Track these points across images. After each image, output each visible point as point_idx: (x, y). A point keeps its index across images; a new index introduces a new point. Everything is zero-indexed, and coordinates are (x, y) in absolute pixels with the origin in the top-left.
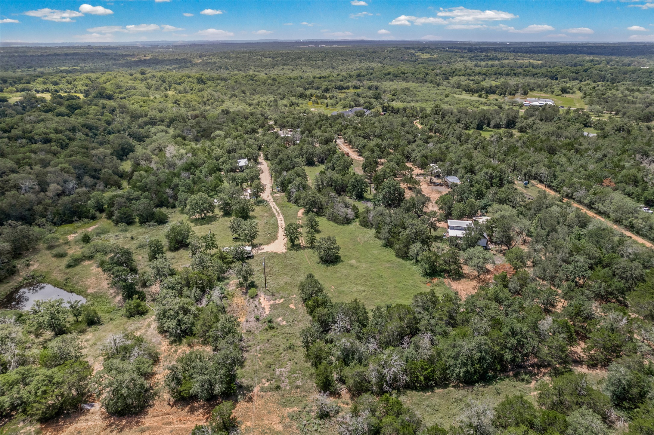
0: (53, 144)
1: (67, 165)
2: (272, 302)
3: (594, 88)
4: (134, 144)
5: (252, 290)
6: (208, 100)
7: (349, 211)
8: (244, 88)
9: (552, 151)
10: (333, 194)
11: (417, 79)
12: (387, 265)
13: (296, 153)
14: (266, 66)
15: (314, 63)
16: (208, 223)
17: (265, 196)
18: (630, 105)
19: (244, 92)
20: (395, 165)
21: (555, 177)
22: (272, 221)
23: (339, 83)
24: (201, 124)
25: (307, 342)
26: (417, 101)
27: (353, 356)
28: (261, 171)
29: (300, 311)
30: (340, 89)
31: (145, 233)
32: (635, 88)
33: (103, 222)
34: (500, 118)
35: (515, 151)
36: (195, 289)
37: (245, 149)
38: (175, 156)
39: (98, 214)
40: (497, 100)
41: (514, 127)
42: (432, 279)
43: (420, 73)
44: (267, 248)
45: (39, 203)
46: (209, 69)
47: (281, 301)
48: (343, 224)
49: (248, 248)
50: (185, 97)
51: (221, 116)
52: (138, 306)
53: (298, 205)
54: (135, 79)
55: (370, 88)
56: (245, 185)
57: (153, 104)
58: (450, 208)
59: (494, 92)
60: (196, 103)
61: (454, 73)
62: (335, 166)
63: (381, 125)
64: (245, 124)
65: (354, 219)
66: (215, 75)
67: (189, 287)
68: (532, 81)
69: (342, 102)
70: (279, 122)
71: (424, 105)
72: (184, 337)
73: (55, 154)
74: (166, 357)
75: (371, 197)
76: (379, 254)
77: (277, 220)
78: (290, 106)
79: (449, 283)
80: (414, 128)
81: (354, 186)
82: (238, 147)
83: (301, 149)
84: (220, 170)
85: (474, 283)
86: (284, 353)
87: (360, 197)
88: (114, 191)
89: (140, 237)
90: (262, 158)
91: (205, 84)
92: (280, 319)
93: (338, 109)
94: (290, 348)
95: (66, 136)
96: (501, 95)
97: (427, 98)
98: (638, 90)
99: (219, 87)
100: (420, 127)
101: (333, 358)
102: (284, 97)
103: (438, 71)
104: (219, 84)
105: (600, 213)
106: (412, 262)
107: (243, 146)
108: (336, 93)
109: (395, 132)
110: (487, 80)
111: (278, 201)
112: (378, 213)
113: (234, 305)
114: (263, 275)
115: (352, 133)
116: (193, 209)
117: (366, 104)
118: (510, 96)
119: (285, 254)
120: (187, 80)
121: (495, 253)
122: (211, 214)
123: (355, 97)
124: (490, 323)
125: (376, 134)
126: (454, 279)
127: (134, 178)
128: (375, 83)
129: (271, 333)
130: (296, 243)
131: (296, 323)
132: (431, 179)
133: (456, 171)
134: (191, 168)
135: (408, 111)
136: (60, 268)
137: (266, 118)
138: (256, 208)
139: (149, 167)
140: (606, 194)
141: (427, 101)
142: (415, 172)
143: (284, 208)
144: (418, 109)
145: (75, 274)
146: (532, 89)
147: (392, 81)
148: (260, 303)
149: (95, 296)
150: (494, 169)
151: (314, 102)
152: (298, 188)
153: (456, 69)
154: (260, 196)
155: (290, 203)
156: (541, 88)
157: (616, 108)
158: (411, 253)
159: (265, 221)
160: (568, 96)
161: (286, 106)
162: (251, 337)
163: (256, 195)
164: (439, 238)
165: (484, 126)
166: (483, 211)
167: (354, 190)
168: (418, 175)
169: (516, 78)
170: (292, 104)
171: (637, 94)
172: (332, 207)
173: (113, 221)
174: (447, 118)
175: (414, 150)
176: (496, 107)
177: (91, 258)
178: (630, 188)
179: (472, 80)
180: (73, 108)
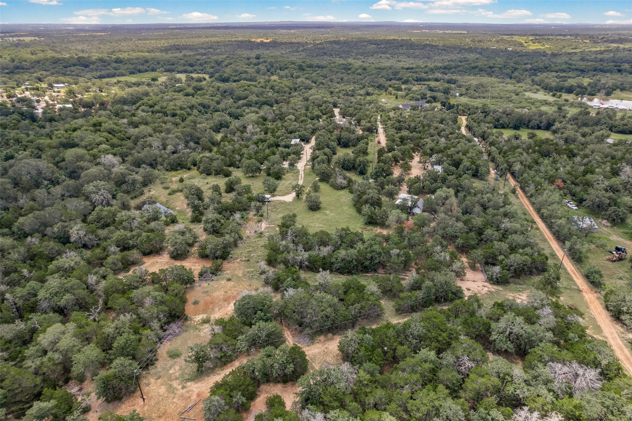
0: (177, 117)
1: (180, 134)
2: (268, 225)
4: (230, 121)
7: (345, 182)
8: (334, 77)
16: (253, 179)
17: (300, 166)
23: (422, 75)
24: (282, 109)
30: (419, 81)
31: (215, 180)
33: (194, 172)
34: (541, 120)
38: (252, 133)
39: (192, 167)
42: (367, 227)
44: (282, 198)
45: (161, 157)
47: (273, 225)
48: (338, 189)
49: (269, 196)
52: (198, 217)
54: (250, 64)
57: (255, 88)
58: (411, 186)
59: (572, 92)
66: (316, 63)
69: (412, 94)
73: (177, 125)
77: (298, 182)
79: (376, 231)
81: (359, 165)
82: (297, 130)
87: (362, 173)
88: (207, 153)
90: (313, 139)
92: (267, 234)
95: (186, 112)
96: (577, 95)
108: (413, 85)
113: (248, 224)
116: (246, 169)
119: (290, 203)
120: (291, 66)
122: (258, 174)
127: (221, 145)
129: (259, 239)
130: (299, 197)
132: (427, 166)
136: (165, 195)
137: (335, 107)
138: (289, 174)
139: (231, 139)
143: (307, 176)
145: (172, 199)
148: (261, 225)
149: (179, 211)
154: (295, 166)
159: (290, 182)
161: (359, 96)
162: (247, 240)
165: (522, 127)
167: (358, 168)
170: (367, 94)
173: (199, 172)
177: (181, 191)
180: (197, 89)
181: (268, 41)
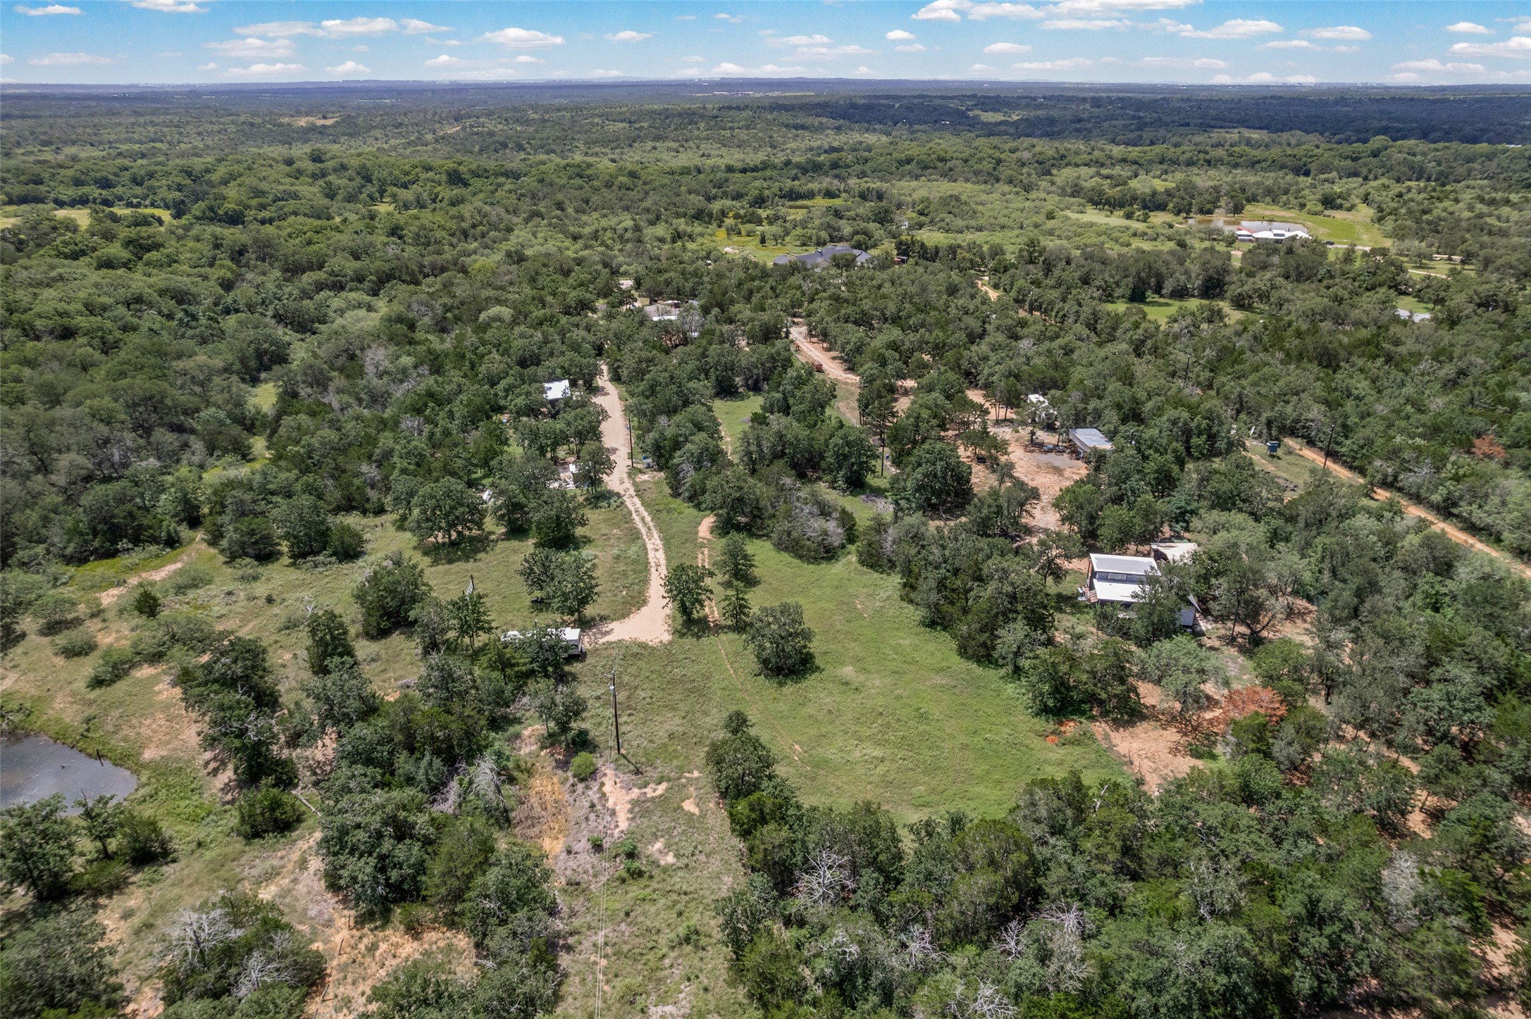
0: (82, 340)
1: (107, 402)
2: (636, 792)
3: (1400, 195)
4: (287, 338)
5: (581, 758)
6: (474, 226)
7: (832, 526)
8: (560, 197)
9: (1329, 361)
10: (788, 481)
11: (975, 174)
12: (938, 680)
13: (691, 366)
14: (613, 142)
15: (727, 133)
16: (467, 558)
17: (615, 481)
18: (1496, 239)
19: (560, 206)
20: (941, 399)
21: (1347, 430)
22: (632, 551)
23: (789, 183)
24: (454, 289)
25: (736, 930)
26: (980, 229)
27: (866, 978)
28: (603, 414)
29: (711, 821)
30: (791, 199)
31: (303, 584)
32: (1499, 195)
33: (198, 554)
34: (1186, 272)
35: (1235, 362)
36: (427, 757)
37: (563, 353)
38: (386, 372)
39: (184, 532)
40: (1171, 226)
41: (1221, 295)
42: (1061, 723)
43: (981, 159)
44: (622, 631)
45: (29, 504)
46: (477, 148)
47: (661, 788)
48: (816, 560)
49: (571, 634)
50: (417, 218)
51: (504, 268)
52: (275, 805)
53: (698, 506)
54: (298, 174)
55: (863, 196)
56: (561, 452)
57: (338, 236)
58: (1092, 518)
59: (1161, 207)
60: (444, 233)
61: (1061, 160)
62: (791, 401)
63: (900, 290)
64: (563, 289)
65: (843, 547)
66: (492, 165)
67: (412, 751)
68: (1252, 178)
69: (799, 231)
70: (647, 283)
71: (997, 238)
72: (395, 901)
73: (84, 369)
74: (343, 968)
75: (882, 483)
76: (916, 648)
77: (644, 546)
78: (674, 241)
79: (1107, 737)
80: (978, 300)
81: (842, 458)
82: (546, 349)
83: (704, 355)
84: (500, 410)
85: (1172, 735)
86: (672, 954)
87: (856, 484)
88: (230, 464)
89: (291, 597)
90: (606, 376)
91: (466, 185)
92: (659, 845)
93: (789, 247)
94: (687, 940)
95: (115, 320)
96: (1178, 214)
97: (1003, 221)
98: (1507, 202)
99: (500, 193)
100: (993, 295)
101: (807, 972)
102: (658, 218)
103: (1026, 155)
104: (500, 185)
105: (1472, 528)
106: (1002, 672)
107: (558, 345)
108: (784, 209)
109: (935, 309)
110: (1142, 176)
111: (647, 495)
112: (907, 533)
113: (534, 800)
114: (610, 712)
115: (828, 313)
116: (428, 520)
117: (857, 237)
118: (1200, 217)
119: (667, 647)
120: (424, 176)
121: (1217, 644)
122: (475, 532)
123: (830, 218)
124: (1244, 879)
125: (888, 313)
126: (1118, 724)
127: (282, 431)
128: (876, 185)
129: (635, 890)
130: (695, 615)
131: (703, 858)
132: (1033, 433)
133: (1098, 415)
134: (426, 405)
135: (961, 254)
136: (74, 686)
137: (615, 272)
138: (592, 515)
139: (320, 403)
140: (1486, 478)
141: (1003, 227)
142: (992, 416)
143: (664, 515)
144: (985, 248)
145: (113, 705)
146: (1253, 199)
147: (917, 178)
148: (603, 796)
149: (161, 770)
150: (1193, 409)
151: (730, 231)
152: (699, 462)
153: (1068, 150)
154: (600, 481)
155: (679, 501)
156: (1273, 195)
157: (1463, 247)
158: (1000, 650)
159: (616, 551)
160: (1339, 215)
161: (662, 240)
162: (578, 904)
163: (590, 478)
164: (1068, 602)
165: (1149, 293)
166: (1178, 527)
167: (840, 467)
168: (998, 423)
169: (1212, 173)
170: (677, 236)
171: (1506, 210)
172: (788, 516)
173: (222, 551)
174: (1056, 272)
175: (986, 359)
176: (1171, 245)
177: (156, 657)
179: (1107, 177)
180: (140, 248)
181: (329, 122)
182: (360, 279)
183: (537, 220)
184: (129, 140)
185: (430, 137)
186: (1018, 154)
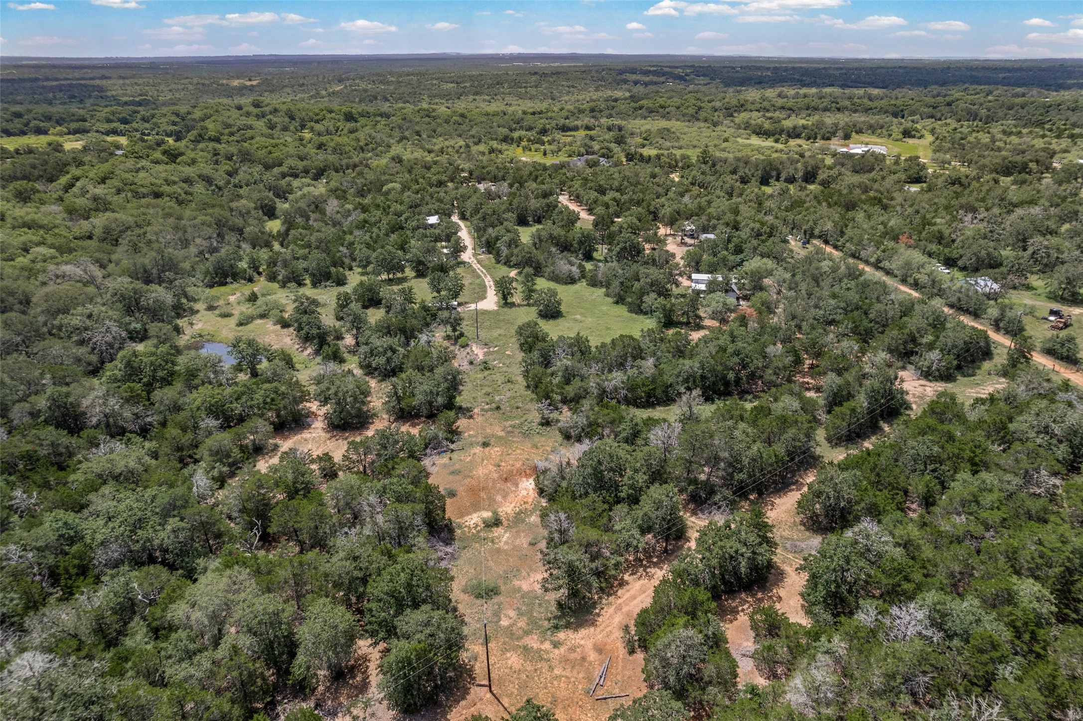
3: (954, 129)
5: (462, 341)
6: (367, 144)
7: (574, 269)
8: (417, 128)
9: (851, 206)
10: (554, 250)
11: (684, 115)
12: (617, 320)
14: (447, 96)
15: (523, 90)
16: (398, 284)
18: (992, 153)
19: (418, 134)
20: (635, 221)
21: (842, 234)
22: (478, 282)
23: (563, 121)
26: (680, 148)
28: (459, 228)
29: (516, 355)
30: (564, 131)
32: (1016, 130)
33: (265, 284)
34: (797, 169)
35: (799, 207)
36: (399, 336)
37: (434, 203)
38: (338, 212)
39: (255, 276)
40: (800, 146)
41: (813, 181)
42: (668, 330)
43: (688, 107)
44: (476, 306)
46: (358, 99)
48: (566, 284)
50: (331, 140)
51: (391, 165)
52: (337, 352)
53: (509, 266)
54: (248, 114)
55: (609, 129)
57: (286, 149)
58: (697, 262)
60: (350, 148)
61: (742, 107)
62: (557, 221)
63: (623, 176)
64: (428, 175)
65: (579, 278)
67: (391, 334)
68: (862, 119)
69: (567, 148)
70: (476, 174)
71: (688, 152)
74: (377, 391)
75: (601, 257)
76: (609, 310)
77: (483, 280)
78: (490, 153)
79: (686, 333)
80: (668, 181)
81: (581, 243)
82: (423, 202)
83: (511, 204)
86: (503, 385)
87: (588, 257)
90: (457, 218)
91: (357, 121)
92: (496, 362)
93: (561, 157)
94: (509, 382)
97: (695, 143)
98: (1019, 134)
99: (379, 127)
100: (677, 179)
102: (480, 141)
103: (718, 104)
104: (378, 121)
105: (885, 272)
106: (646, 317)
107: (430, 200)
108: (558, 135)
109: (641, 184)
110: (793, 117)
111: (483, 263)
112: (609, 270)
114: (473, 329)
115: (581, 186)
116: (379, 266)
117: (603, 151)
118: (822, 142)
119: (496, 311)
122: (401, 275)
123: (587, 141)
125: (614, 187)
126: (691, 330)
127: (291, 236)
128: (618, 122)
129: (487, 372)
131: (514, 364)
132: (683, 239)
133: (714, 227)
134: (364, 226)
135: (663, 159)
136: (230, 327)
138: (456, 269)
139: (308, 225)
140: (898, 251)
141: (693, 146)
142: (663, 231)
143: (492, 269)
144: (679, 158)
145: (250, 332)
146: (859, 131)
147: (645, 118)
148: (472, 351)
151: (524, 148)
152: (509, 245)
153: (746, 101)
155: (499, 265)
156: (873, 129)
157: (968, 157)
158: (645, 306)
159: (471, 281)
160: (911, 141)
163: (454, 256)
165: (771, 180)
167: (580, 250)
168: (666, 236)
169: (838, 115)
170: (492, 151)
171: (1012, 138)
172: (553, 264)
174: (717, 167)
175: (663, 205)
176: (795, 156)
177: (263, 317)
178: (933, 247)
179: (769, 118)
181: (254, 83)
182: (306, 171)
183: (405, 141)
184: (126, 95)
185: (324, 92)
186: (713, 103)
